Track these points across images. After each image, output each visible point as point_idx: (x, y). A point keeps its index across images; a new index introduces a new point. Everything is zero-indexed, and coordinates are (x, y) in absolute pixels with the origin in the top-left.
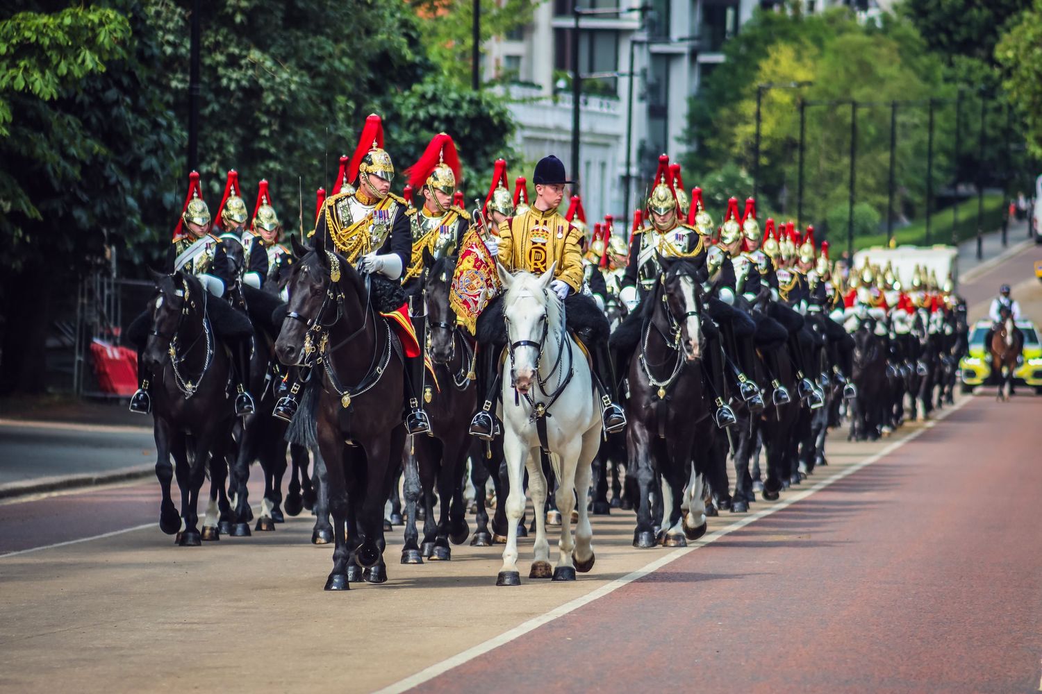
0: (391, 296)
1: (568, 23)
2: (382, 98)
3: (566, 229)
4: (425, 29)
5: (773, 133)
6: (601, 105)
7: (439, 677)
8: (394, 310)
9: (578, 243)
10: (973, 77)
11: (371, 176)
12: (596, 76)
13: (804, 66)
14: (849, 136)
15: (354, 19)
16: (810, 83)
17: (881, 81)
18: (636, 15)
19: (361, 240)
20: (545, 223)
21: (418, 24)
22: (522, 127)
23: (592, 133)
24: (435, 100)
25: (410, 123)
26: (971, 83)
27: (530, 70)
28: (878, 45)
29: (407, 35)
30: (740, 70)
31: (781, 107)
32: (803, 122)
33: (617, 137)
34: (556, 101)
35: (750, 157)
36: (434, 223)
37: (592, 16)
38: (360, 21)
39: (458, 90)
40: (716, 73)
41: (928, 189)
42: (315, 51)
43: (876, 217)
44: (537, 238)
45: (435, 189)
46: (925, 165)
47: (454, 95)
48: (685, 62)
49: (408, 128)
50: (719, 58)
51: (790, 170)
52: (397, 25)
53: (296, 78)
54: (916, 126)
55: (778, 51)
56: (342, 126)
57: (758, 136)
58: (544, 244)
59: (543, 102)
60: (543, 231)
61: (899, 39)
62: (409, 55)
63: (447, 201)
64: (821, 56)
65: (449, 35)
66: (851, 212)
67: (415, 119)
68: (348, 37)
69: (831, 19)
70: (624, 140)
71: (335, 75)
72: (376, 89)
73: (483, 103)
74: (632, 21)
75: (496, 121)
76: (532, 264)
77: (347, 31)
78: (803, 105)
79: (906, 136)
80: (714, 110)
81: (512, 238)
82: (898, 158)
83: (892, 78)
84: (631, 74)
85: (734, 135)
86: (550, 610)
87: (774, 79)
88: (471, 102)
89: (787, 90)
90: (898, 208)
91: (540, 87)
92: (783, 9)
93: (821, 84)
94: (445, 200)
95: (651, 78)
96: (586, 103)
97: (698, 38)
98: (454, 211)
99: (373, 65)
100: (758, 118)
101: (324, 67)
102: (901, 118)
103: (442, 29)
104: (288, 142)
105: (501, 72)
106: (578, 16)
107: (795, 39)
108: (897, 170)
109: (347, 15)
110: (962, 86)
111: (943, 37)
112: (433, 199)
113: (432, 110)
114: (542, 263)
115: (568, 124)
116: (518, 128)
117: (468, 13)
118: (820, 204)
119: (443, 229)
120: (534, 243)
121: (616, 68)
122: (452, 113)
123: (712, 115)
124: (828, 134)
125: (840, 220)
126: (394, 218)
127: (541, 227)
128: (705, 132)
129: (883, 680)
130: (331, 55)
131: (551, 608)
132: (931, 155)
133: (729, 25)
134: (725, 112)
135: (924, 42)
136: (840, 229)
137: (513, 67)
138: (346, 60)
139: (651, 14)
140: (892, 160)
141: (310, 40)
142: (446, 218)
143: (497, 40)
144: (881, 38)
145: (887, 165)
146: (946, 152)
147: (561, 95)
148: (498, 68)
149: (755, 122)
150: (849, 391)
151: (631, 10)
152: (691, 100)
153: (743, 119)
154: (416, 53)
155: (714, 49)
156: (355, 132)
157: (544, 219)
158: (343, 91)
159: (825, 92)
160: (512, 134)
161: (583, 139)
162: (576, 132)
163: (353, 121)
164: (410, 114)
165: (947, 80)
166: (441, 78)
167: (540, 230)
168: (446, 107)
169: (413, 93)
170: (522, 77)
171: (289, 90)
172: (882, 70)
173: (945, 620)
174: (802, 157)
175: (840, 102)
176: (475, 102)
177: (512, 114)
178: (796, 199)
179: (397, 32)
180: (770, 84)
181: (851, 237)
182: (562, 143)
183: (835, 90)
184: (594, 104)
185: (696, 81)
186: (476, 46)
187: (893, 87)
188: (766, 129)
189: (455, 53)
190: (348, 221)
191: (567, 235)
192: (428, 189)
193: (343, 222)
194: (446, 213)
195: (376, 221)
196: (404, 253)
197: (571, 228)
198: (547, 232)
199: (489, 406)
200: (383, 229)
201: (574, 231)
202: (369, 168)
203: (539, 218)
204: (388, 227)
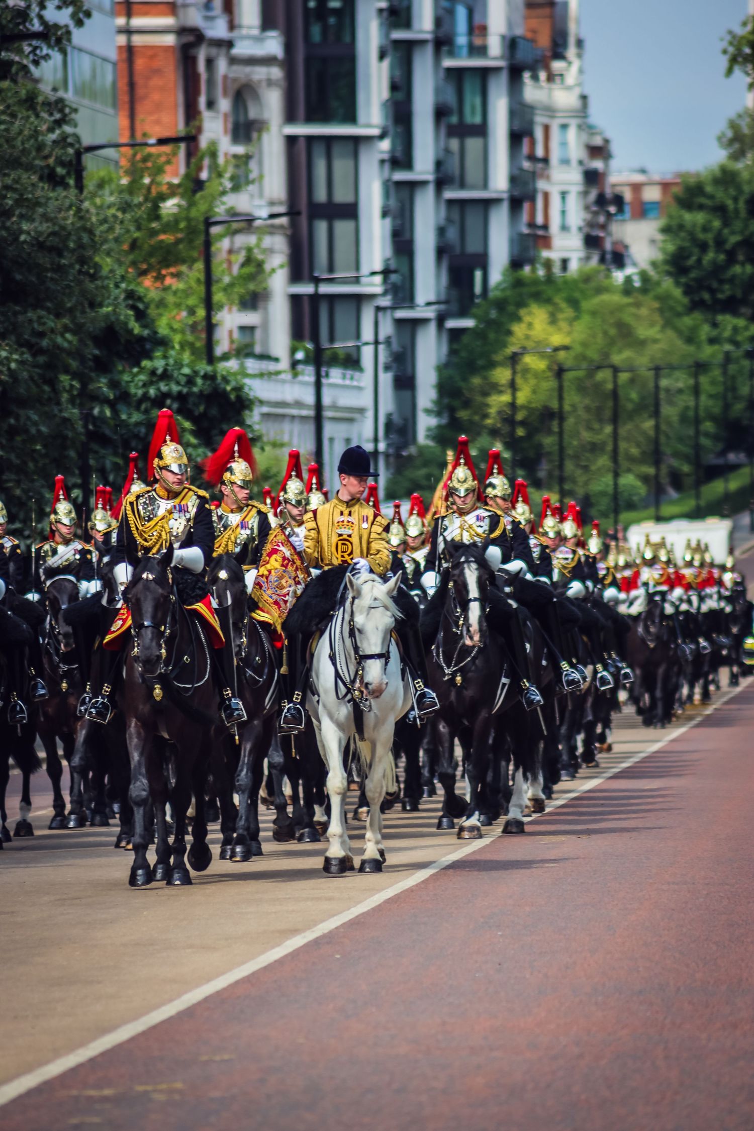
0: (193, 589)
1: (307, 289)
2: (109, 376)
3: (371, 518)
4: (152, 300)
5: (530, 402)
6: (344, 377)
7: (199, 1004)
8: (198, 602)
9: (383, 530)
10: (739, 338)
11: (164, 471)
12: (337, 345)
13: (560, 329)
14: (610, 403)
15: (77, 290)
16: (566, 348)
17: (641, 344)
18: (378, 279)
19: (161, 535)
20: (350, 514)
21: (145, 296)
22: (261, 402)
23: (335, 407)
24: (166, 376)
25: (140, 401)
26: (736, 344)
27: (266, 341)
28: (638, 305)
29: (133, 307)
30: (492, 336)
31: (536, 375)
32: (560, 389)
33: (361, 411)
34: (295, 375)
35: (506, 429)
36: (234, 519)
37: (331, 281)
38: (84, 293)
39: (191, 365)
40: (465, 339)
41: (696, 459)
42: (36, 325)
43: (642, 490)
44: (343, 530)
45: (233, 483)
46: (691, 432)
47: (186, 371)
48: (432, 328)
49: (138, 408)
50: (468, 323)
51: (548, 441)
52: (122, 296)
53: (15, 357)
54: (680, 391)
55: (530, 313)
56: (67, 407)
57: (513, 405)
58: (350, 536)
59: (283, 376)
60: (348, 522)
61: (658, 298)
62: (137, 329)
63: (246, 496)
64: (577, 318)
65: (178, 305)
66: (616, 485)
67: (145, 397)
68: (71, 311)
69: (587, 278)
70: (370, 414)
71: (58, 352)
72: (102, 366)
73: (219, 378)
74: (374, 285)
75: (233, 397)
76: (339, 556)
77: (69, 305)
78: (560, 372)
79: (671, 403)
80: (465, 379)
81: (317, 529)
82: (663, 427)
83: (655, 341)
84: (376, 343)
85: (488, 406)
86: (315, 925)
87: (530, 344)
88: (205, 377)
89: (542, 355)
90: (665, 480)
91: (276, 360)
92: (534, 270)
93: (578, 349)
94: (242, 494)
95: (395, 347)
96: (327, 375)
97: (446, 302)
98: (253, 506)
99: (97, 341)
100: (513, 386)
101: (45, 343)
102: (664, 383)
103: (171, 299)
104: (10, 425)
105: (235, 346)
106: (317, 281)
107: (548, 301)
108: (663, 439)
109: (68, 286)
110: (728, 347)
111: (706, 296)
112: (231, 494)
113: (163, 387)
114: (349, 555)
115: (309, 398)
116: (257, 404)
117: (198, 281)
118: (581, 478)
119: (243, 525)
120: (340, 535)
121: (358, 336)
122: (185, 390)
123: (462, 384)
124: (587, 401)
125: (603, 494)
126: (195, 510)
127: (345, 518)
128: (456, 403)
129: (679, 989)
130: (52, 331)
131: (315, 923)
132: (697, 421)
133: (478, 289)
134: (476, 381)
135: (686, 300)
136: (604, 503)
137: (247, 340)
138: (68, 336)
139: (394, 278)
140: (657, 427)
141: (29, 314)
142: (246, 513)
143: (230, 310)
144: (641, 298)
145: (652, 433)
146: (713, 418)
147: (300, 367)
148: (232, 342)
149: (509, 391)
150: (626, 676)
151: (373, 273)
152: (441, 369)
153: (495, 388)
154: (144, 326)
155: (463, 313)
156: (81, 413)
157: (348, 510)
158: (67, 371)
159: (583, 357)
160: (251, 410)
161: (327, 414)
162: (319, 406)
163: (78, 401)
164: (140, 392)
165: (712, 341)
166: (172, 353)
167: (345, 521)
168: (178, 383)
169: (142, 370)
170: (258, 349)
171: (9, 369)
172: (643, 332)
173: (741, 922)
174: (561, 426)
175: (599, 368)
176: (210, 378)
177: (250, 389)
178: (556, 473)
179: (123, 305)
180: (524, 350)
181: (616, 511)
182: (303, 418)
183: (593, 354)
184: (335, 375)
185: (445, 349)
186: (209, 317)
187: (654, 350)
188: (522, 397)
189: (186, 325)
190: (149, 516)
191: (372, 524)
192: (226, 485)
193: (144, 518)
194: (245, 508)
195: (176, 515)
196: (207, 548)
197: (376, 516)
198: (353, 523)
199: (300, 697)
200: (184, 522)
201: (379, 519)
202: (161, 463)
203: (343, 508)
204: (188, 520)
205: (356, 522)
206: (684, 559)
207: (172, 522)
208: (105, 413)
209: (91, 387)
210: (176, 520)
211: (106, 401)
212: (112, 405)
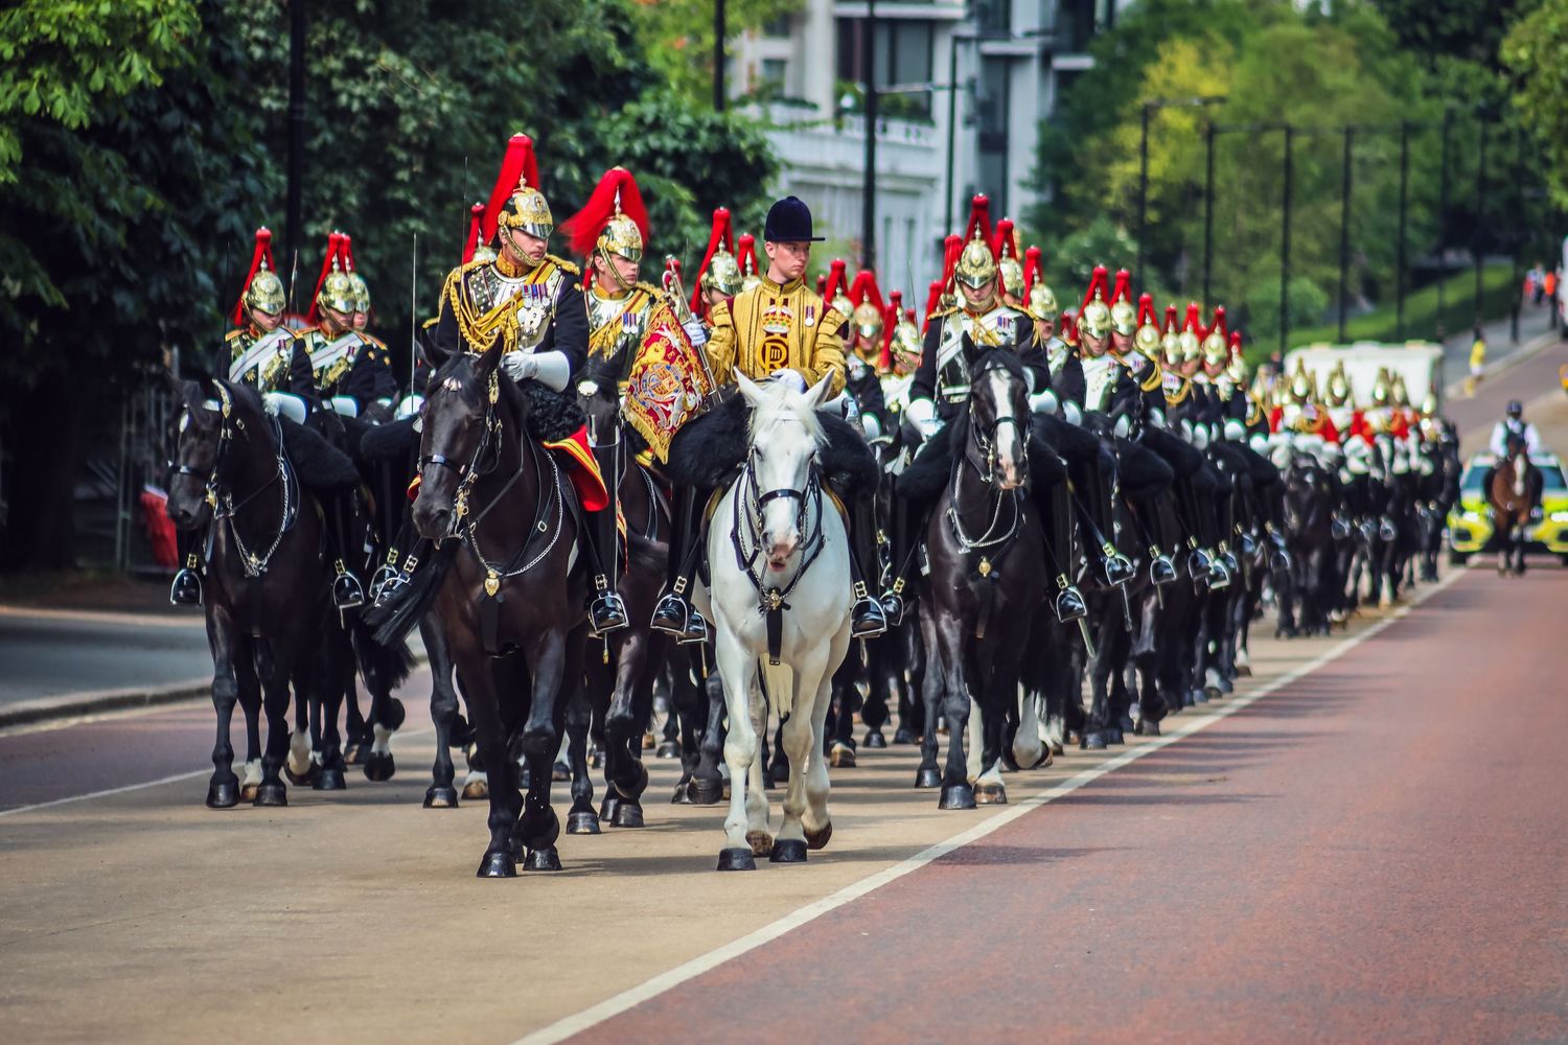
0: (559, 417)
1: (858, 10)
2: (578, 124)
3: (819, 311)
4: (643, 20)
5: (1165, 174)
6: (908, 132)
8: (566, 436)
9: (837, 332)
10: (1467, 89)
11: (515, 232)
12: (899, 89)
13: (1213, 73)
14: (1280, 179)
15: (537, 5)
16: (1221, 100)
17: (1327, 96)
19: (505, 333)
20: (786, 302)
21: (632, 13)
22: (790, 166)
23: (894, 175)
24: (657, 126)
26: (1463, 98)
27: (800, 81)
28: (1325, 41)
29: (615, 29)
30: (1116, 80)
31: (1178, 136)
32: (1211, 158)
33: (930, 181)
34: (839, 127)
35: (1132, 211)
36: (613, 309)
38: (545, 9)
39: (693, 111)
40: (1080, 84)
41: (1400, 258)
42: (478, 53)
43: (1321, 299)
44: (774, 326)
45: (611, 253)
46: (1395, 220)
47: (686, 119)
48: (1034, 68)
50: (1085, 62)
51: (1192, 230)
52: (601, 14)
53: (449, 94)
54: (1381, 163)
55: (1173, 50)
57: (1143, 178)
58: (784, 335)
59: (821, 129)
60: (783, 314)
61: (1355, 31)
62: (618, 58)
63: (632, 273)
64: (1238, 57)
65: (678, 28)
66: (1284, 293)
67: (628, 154)
68: (527, 33)
69: (1254, 2)
70: (942, 186)
71: (508, 89)
72: (569, 110)
73: (731, 130)
74: (955, 6)
75: (749, 158)
76: (767, 366)
77: (525, 24)
78: (1210, 133)
79: (1366, 178)
80: (1078, 140)
81: (733, 327)
82: (1355, 210)
83: (1346, 91)
84: (954, 87)
85: (1108, 177)
86: (837, 890)
87: (1168, 93)
88: (713, 129)
89: (1187, 109)
90: (1355, 287)
91: (814, 106)
93: (1238, 100)
94: (627, 270)
95: (981, 93)
96: (885, 130)
97: (1055, 32)
98: (643, 291)
99: (564, 75)
100: (1144, 150)
101: (491, 77)
102: (1358, 151)
103: (668, 20)
104: (438, 191)
105: (757, 85)
107: (1199, 33)
108: (1353, 228)
110: (1451, 102)
111: (1423, 30)
112: (609, 272)
113: (653, 141)
114: (783, 364)
115: (858, 161)
116: (784, 168)
118: (1236, 279)
119: (627, 319)
120: (769, 334)
121: (929, 77)
122: (683, 147)
123: (1074, 148)
124: (1248, 174)
125: (1267, 304)
126: (558, 292)
127: (778, 308)
128: (1064, 174)
129: (1338, 993)
130: (501, 60)
131: (836, 887)
132: (1404, 205)
133: (1100, 13)
134: (1093, 143)
135: (1394, 35)
136: (1268, 318)
137: (774, 77)
138: (523, 67)
140: (1346, 214)
141: (471, 37)
142: (632, 300)
143: (751, 37)
144: (1329, 30)
145: (1339, 221)
146: (1427, 202)
147: (847, 118)
148: (752, 78)
149: (1139, 159)
152: (1044, 125)
153: (1120, 154)
154: (630, 56)
155: (1077, 48)
157: (783, 297)
158: (520, 114)
159: (1244, 113)
160: (775, 177)
161: (882, 184)
162: (870, 173)
164: (620, 148)
165: (1428, 93)
166: (668, 94)
167: (778, 313)
168: (674, 136)
169: (624, 116)
170: (789, 91)
171: (439, 111)
172: (1331, 78)
173: (1431, 904)
174: (1209, 211)
175: (1267, 127)
176: (718, 130)
177: (774, 147)
178: (1201, 274)
179: (601, 25)
180: (1162, 101)
181: (1285, 329)
182: (849, 190)
183: (1260, 109)
184: (896, 131)
185: (1050, 97)
186: (719, 46)
187: (1348, 104)
188: (1156, 168)
189: (688, 56)
190: (485, 304)
191: (821, 321)
192: (601, 255)
193: (479, 307)
194: (632, 293)
195: (527, 301)
196: (576, 355)
197: (826, 309)
198: (789, 317)
199: (683, 586)
200: (541, 313)
201: (831, 313)
202: (513, 220)
203: (776, 294)
204: (548, 310)
205: (795, 315)
206: (1374, 396)
207: (522, 313)
208: (572, 176)
209: (554, 138)
210: (529, 309)
211: (572, 158)
212: (583, 164)
